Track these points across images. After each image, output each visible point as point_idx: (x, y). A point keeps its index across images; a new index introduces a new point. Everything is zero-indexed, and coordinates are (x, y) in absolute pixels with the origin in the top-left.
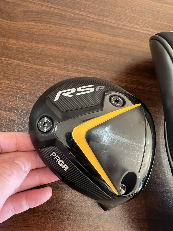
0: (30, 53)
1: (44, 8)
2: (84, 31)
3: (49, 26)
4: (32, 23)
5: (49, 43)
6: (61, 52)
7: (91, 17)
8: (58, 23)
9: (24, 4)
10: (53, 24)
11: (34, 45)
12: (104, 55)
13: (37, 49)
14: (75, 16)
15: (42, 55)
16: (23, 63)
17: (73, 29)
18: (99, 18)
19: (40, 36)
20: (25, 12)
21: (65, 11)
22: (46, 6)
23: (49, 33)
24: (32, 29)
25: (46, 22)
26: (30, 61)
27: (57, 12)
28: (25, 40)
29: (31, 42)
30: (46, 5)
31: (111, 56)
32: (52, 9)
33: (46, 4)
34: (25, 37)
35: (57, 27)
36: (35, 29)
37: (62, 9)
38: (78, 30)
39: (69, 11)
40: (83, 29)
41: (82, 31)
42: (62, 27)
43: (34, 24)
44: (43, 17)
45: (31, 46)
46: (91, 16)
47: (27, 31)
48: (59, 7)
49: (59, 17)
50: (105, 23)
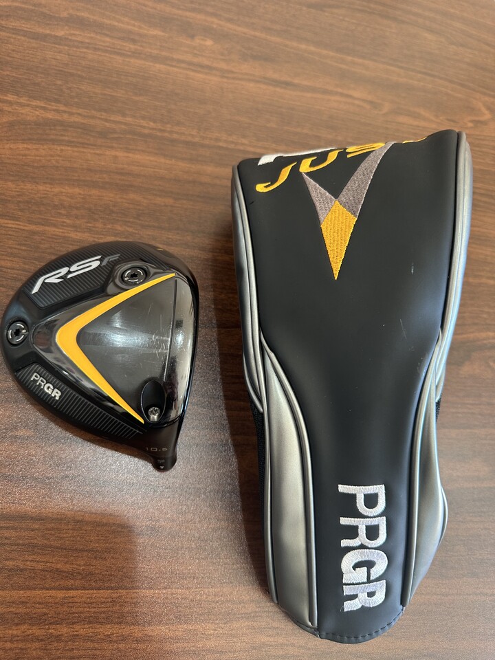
0: (19, 202)
1: (50, 115)
2: (131, 155)
3: (59, 148)
4: (25, 146)
5: (57, 182)
6: (83, 198)
7: (144, 127)
8: (78, 142)
9: (10, 109)
10: (68, 146)
11: (29, 186)
12: (170, 201)
13: (35, 194)
14: (113, 126)
15: (43, 204)
16: (6, 221)
17: (107, 153)
18: (162, 128)
19: (42, 169)
20: (11, 125)
21: (93, 117)
22: (54, 110)
23: (58, 163)
24: (24, 157)
25: (53, 141)
26: (19, 218)
27: (77, 120)
28: (11, 178)
29: (23, 181)
30: (54, 108)
31: (185, 202)
32: (66, 116)
33: (54, 106)
34: (12, 173)
35: (76, 149)
36: (30, 155)
37: (86, 114)
38: (118, 154)
39: (99, 118)
40: (128, 150)
41: (126, 154)
42: (85, 150)
43: (29, 147)
44: (48, 132)
45: (22, 189)
46: (146, 125)
47: (14, 161)
48: (80, 111)
49: (79, 130)
50: (175, 136)
